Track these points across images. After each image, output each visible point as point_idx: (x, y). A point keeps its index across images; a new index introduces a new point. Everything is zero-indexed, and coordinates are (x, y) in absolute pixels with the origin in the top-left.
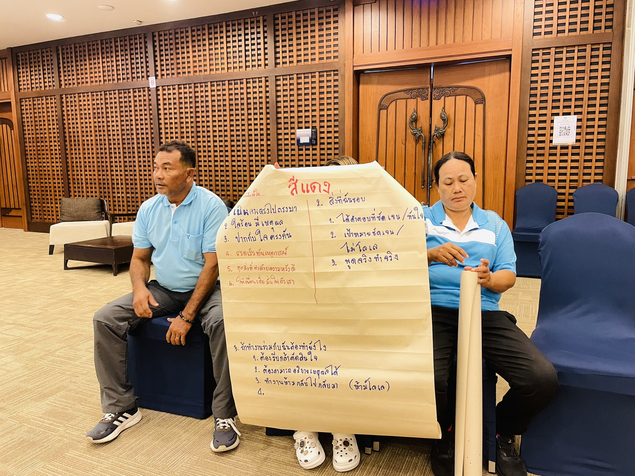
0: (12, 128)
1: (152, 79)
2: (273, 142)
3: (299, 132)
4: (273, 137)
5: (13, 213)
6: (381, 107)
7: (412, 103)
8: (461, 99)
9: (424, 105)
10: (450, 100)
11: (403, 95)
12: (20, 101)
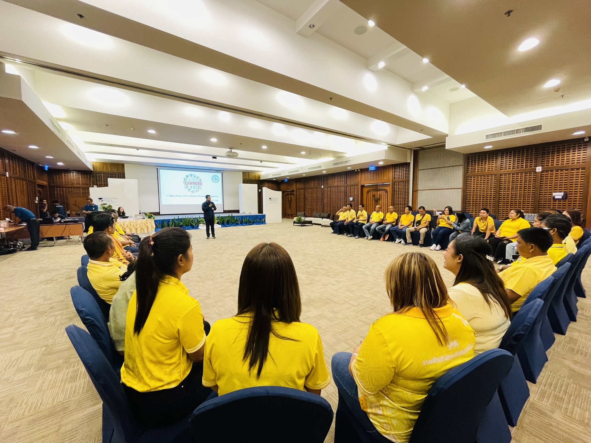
0: (294, 196)
1: (322, 186)
2: (345, 200)
3: (350, 198)
4: (345, 199)
5: (293, 215)
6: (367, 193)
7: (374, 192)
8: (383, 192)
9: (376, 192)
10: (381, 192)
11: (372, 190)
12: (296, 191)
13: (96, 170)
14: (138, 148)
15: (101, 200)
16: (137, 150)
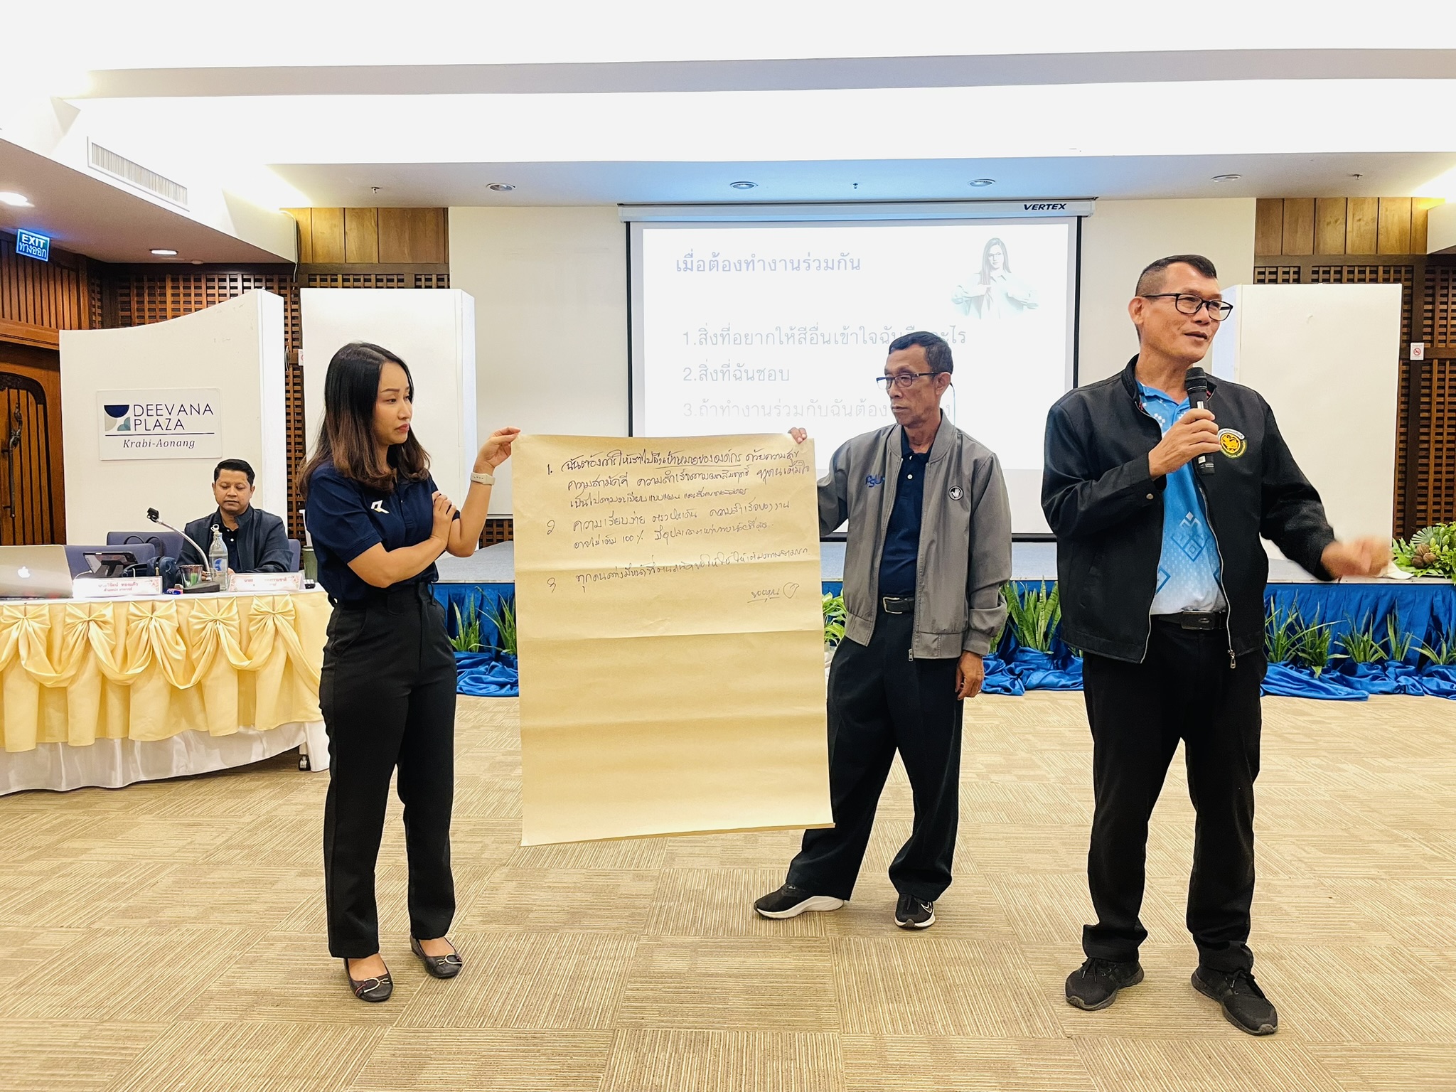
13: (309, 261)
15: (121, 420)
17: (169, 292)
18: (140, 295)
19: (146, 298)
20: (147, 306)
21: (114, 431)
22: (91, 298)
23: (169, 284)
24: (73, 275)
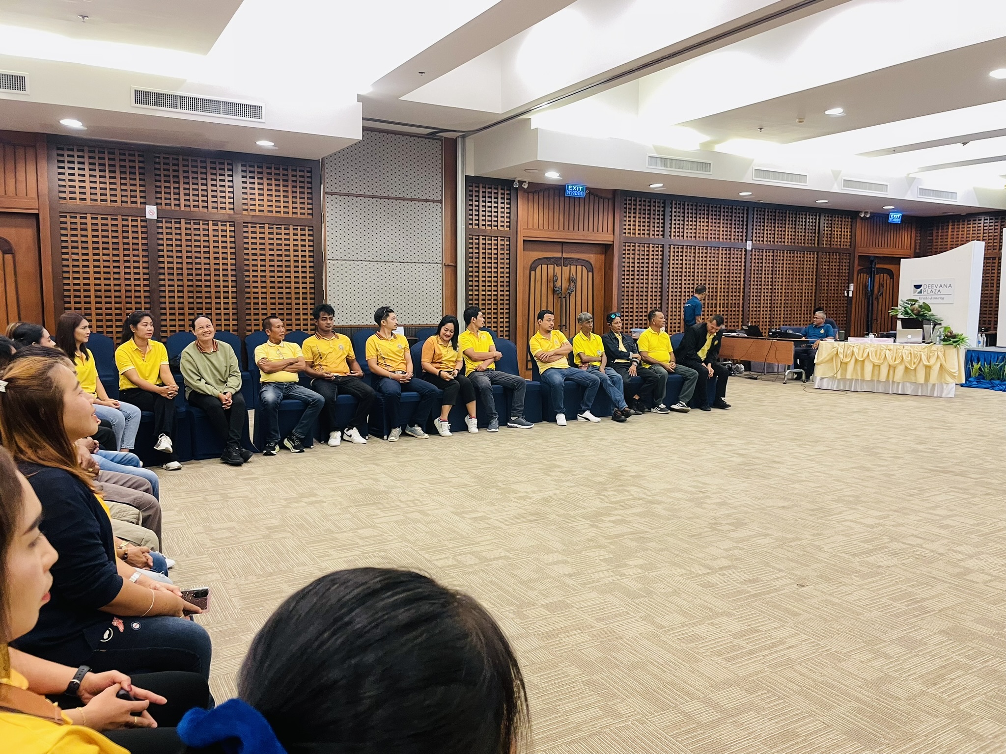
14: (965, 140)
15: (919, 290)
16: (964, 144)
17: (950, 227)
18: (938, 229)
19: (940, 231)
20: (940, 234)
21: (916, 294)
22: (916, 233)
23: (950, 224)
24: (910, 225)
